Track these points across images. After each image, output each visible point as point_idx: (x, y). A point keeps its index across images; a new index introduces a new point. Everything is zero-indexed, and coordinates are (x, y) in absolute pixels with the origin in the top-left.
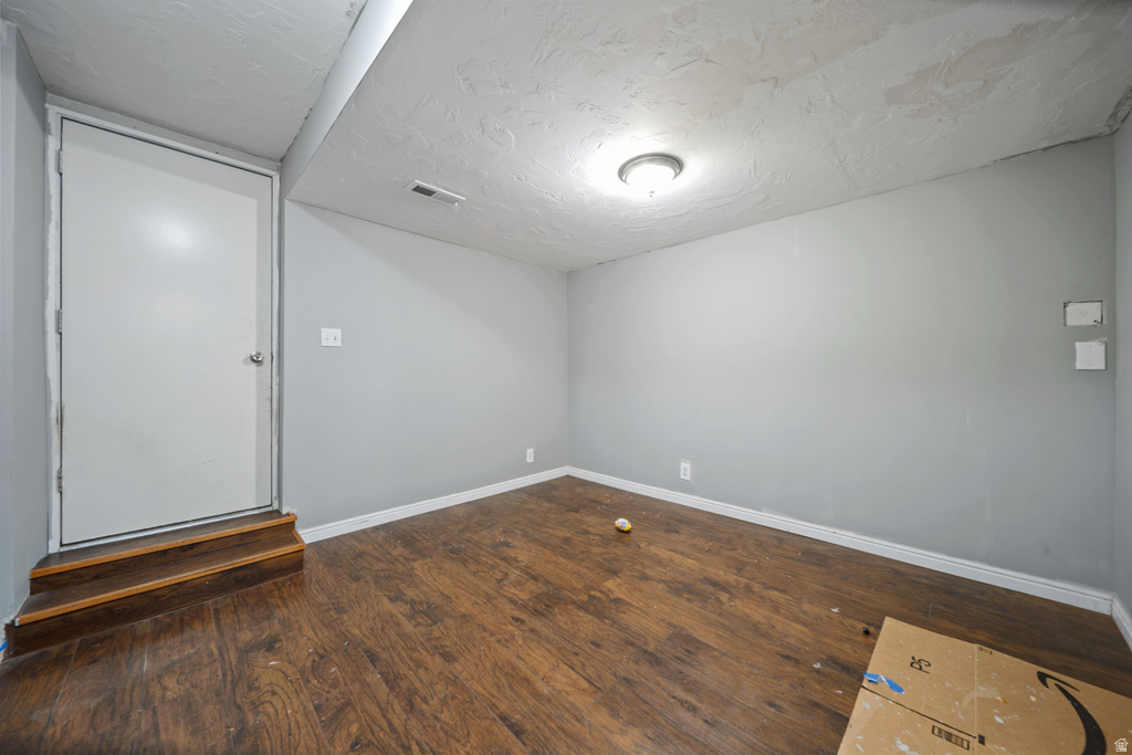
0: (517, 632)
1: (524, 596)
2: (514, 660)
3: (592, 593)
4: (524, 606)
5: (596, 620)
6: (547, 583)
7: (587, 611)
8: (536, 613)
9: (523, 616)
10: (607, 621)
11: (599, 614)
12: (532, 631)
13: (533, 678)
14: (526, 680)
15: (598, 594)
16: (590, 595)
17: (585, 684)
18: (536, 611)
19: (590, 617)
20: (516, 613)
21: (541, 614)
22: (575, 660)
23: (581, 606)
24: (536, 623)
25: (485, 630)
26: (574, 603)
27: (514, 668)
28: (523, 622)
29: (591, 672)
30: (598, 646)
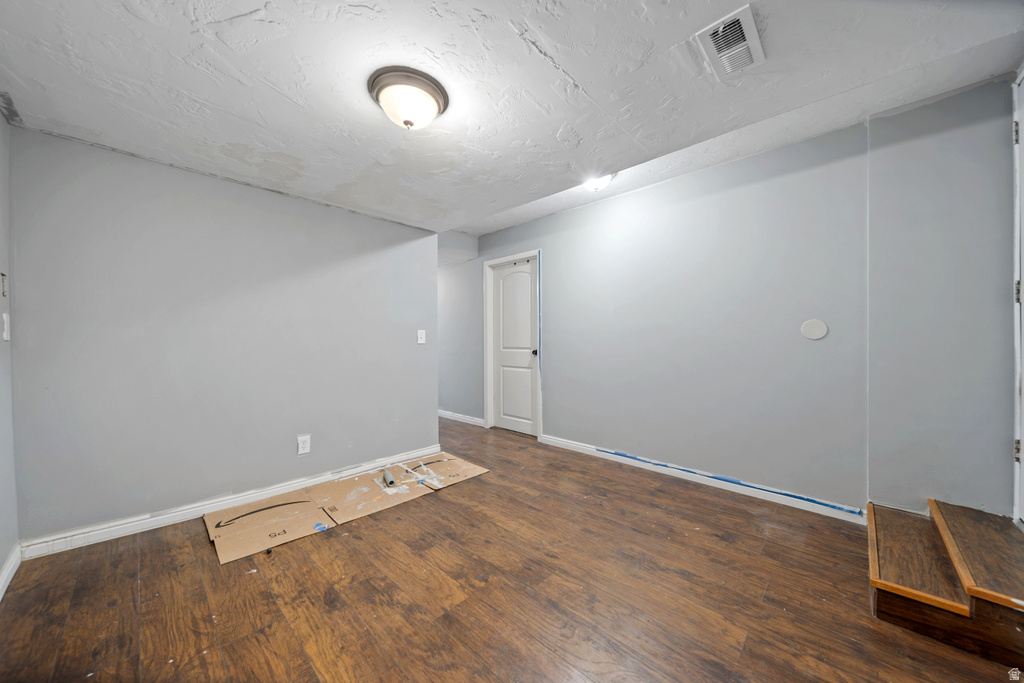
0: (549, 547)
1: (556, 579)
2: (544, 533)
3: (483, 584)
4: (552, 568)
5: (485, 558)
6: (535, 597)
7: (491, 565)
8: (539, 563)
9: (549, 559)
10: (475, 557)
11: (481, 562)
12: (538, 549)
13: (529, 525)
14: (533, 524)
15: (477, 583)
16: (486, 581)
17: (498, 524)
18: (539, 564)
19: (490, 560)
20: (556, 562)
21: (534, 562)
22: (504, 534)
23: (496, 569)
24: (536, 555)
25: (576, 549)
26: (503, 573)
27: (542, 528)
28: (547, 555)
29: (494, 529)
30: (487, 542)
